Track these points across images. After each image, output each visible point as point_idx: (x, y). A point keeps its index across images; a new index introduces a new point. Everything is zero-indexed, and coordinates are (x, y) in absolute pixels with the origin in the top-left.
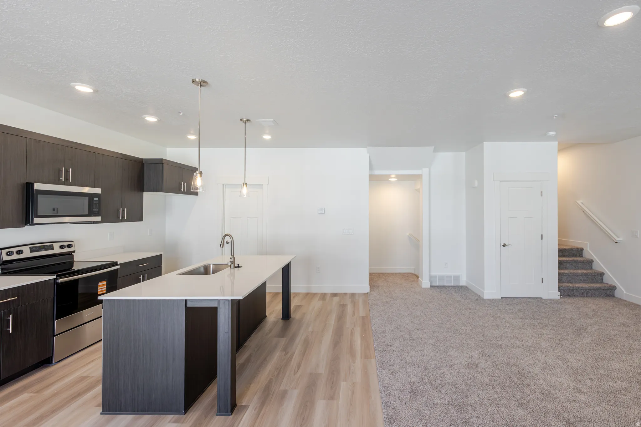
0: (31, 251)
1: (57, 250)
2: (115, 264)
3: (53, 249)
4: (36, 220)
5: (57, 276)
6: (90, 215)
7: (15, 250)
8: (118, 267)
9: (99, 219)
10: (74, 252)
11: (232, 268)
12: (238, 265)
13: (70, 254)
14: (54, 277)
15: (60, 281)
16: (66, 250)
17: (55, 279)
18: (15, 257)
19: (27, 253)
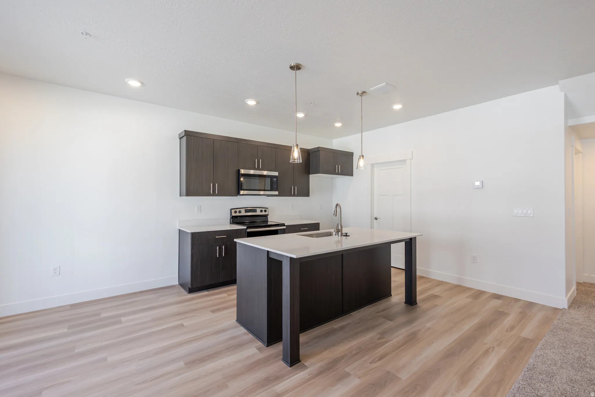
0: (246, 212)
1: (258, 213)
2: (283, 225)
3: (256, 212)
4: (242, 192)
5: (247, 227)
6: (271, 190)
7: (238, 210)
8: (285, 227)
9: (277, 193)
10: (268, 215)
11: (339, 235)
12: (346, 234)
13: (266, 216)
14: (246, 228)
15: (248, 230)
16: (263, 213)
17: (246, 229)
18: (238, 214)
19: (243, 213)
